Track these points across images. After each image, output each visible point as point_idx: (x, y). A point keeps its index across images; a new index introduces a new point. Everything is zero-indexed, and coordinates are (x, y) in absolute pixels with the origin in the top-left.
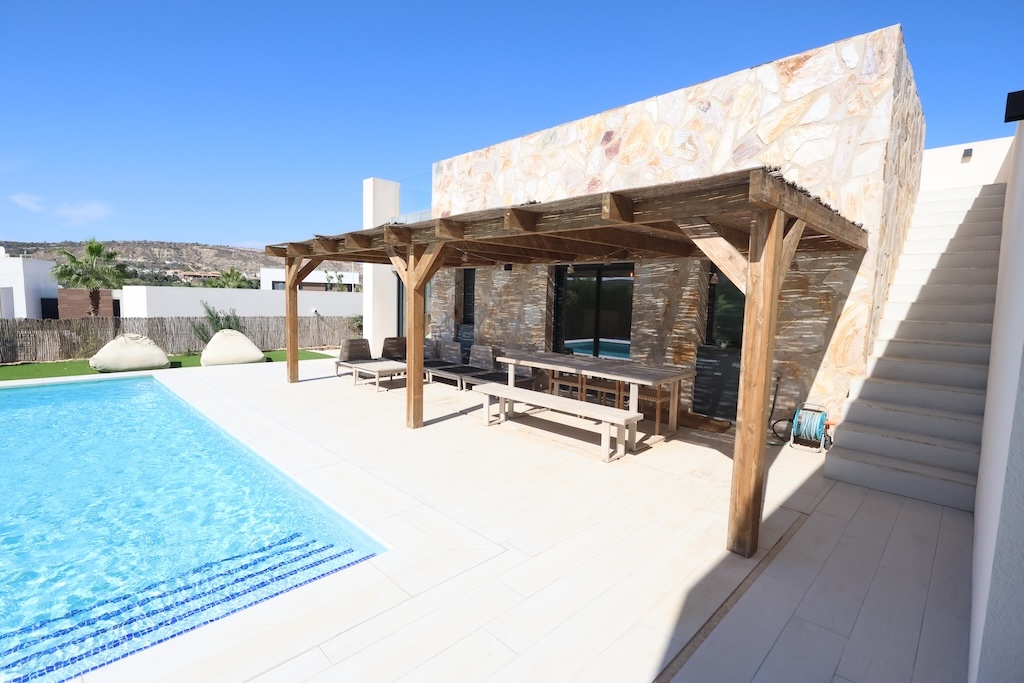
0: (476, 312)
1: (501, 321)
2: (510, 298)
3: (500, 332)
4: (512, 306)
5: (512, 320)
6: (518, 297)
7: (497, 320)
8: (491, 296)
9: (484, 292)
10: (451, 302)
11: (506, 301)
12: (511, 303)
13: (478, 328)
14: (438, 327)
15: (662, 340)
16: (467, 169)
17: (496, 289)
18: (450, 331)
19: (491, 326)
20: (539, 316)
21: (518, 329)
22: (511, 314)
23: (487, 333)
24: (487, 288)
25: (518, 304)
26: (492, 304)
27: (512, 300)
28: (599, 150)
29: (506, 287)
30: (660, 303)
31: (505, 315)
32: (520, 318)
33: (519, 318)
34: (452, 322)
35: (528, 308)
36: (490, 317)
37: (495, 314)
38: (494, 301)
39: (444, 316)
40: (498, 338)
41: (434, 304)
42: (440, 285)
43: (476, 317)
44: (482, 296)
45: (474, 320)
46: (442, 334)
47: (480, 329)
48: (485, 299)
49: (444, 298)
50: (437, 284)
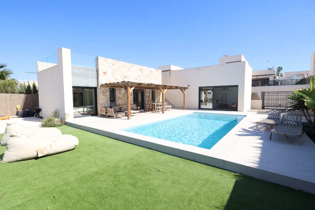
0: (117, 99)
3: (124, 102)
7: (123, 100)
10: (109, 97)
11: (125, 96)
14: (104, 104)
15: (149, 100)
16: (112, 64)
17: (122, 93)
18: (109, 104)
19: (121, 101)
20: (132, 98)
24: (120, 93)
26: (121, 96)
28: (140, 71)
29: (125, 93)
30: (148, 95)
31: (125, 99)
34: (109, 102)
36: (121, 99)
39: (106, 101)
40: (123, 104)
41: (101, 97)
42: (104, 92)
43: (117, 100)
44: (118, 95)
45: (116, 101)
46: (105, 105)
47: (119, 102)
48: (119, 95)
49: (106, 96)
50: (102, 92)
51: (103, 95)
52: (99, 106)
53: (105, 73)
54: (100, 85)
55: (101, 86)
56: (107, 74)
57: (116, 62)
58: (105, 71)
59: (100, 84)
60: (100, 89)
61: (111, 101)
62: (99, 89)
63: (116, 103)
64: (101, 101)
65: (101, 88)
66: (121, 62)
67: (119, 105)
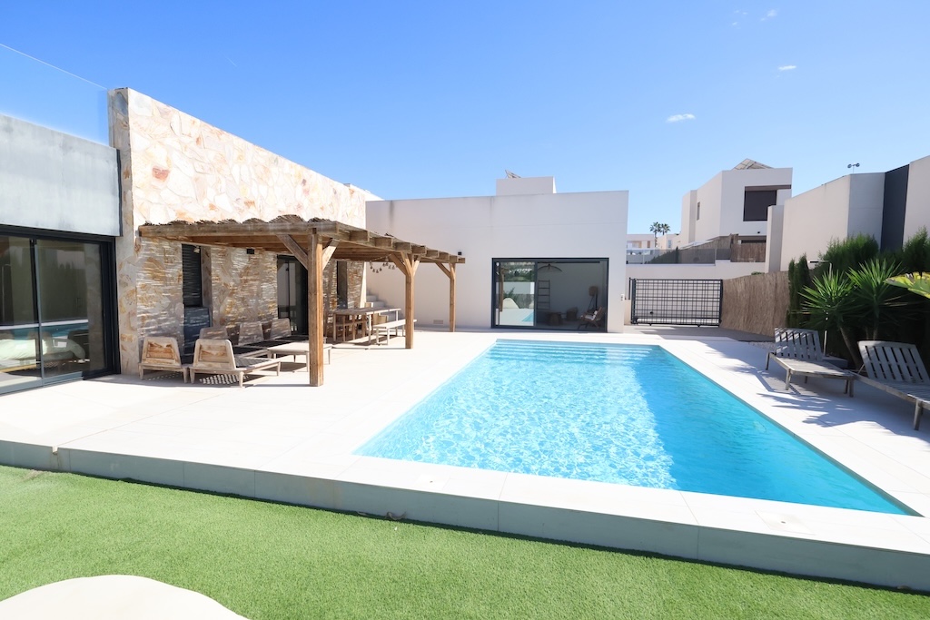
0: (215, 293)
1: (243, 299)
2: (249, 278)
3: (242, 309)
4: (251, 285)
5: (252, 297)
6: (256, 277)
7: (238, 299)
8: (231, 276)
9: (224, 272)
10: (178, 286)
11: (246, 281)
12: (251, 282)
13: (218, 309)
14: (155, 317)
15: (328, 298)
16: (194, 137)
17: (236, 269)
18: (178, 319)
19: (232, 305)
20: (273, 292)
21: (258, 304)
22: (251, 291)
23: (229, 313)
24: (227, 268)
25: (257, 282)
26: (232, 284)
27: (251, 280)
28: (300, 188)
29: (247, 268)
31: (245, 294)
32: (259, 295)
33: (257, 295)
34: (180, 307)
35: (265, 286)
36: (231, 295)
37: (237, 293)
38: (234, 281)
39: (166, 302)
40: (241, 314)
41: (144, 287)
42: (156, 262)
43: (214, 298)
44: (221, 276)
45: (210, 302)
46: (163, 325)
47: (222, 309)
48: (224, 279)
49: (164, 279)
50: (150, 260)
51: (154, 278)
52: (133, 329)
53: (161, 174)
54: (136, 228)
55: (140, 233)
56: (171, 177)
57: (211, 132)
58: (163, 165)
59: (138, 222)
60: (138, 248)
61: (187, 306)
62: (132, 248)
63: (209, 311)
64: (141, 306)
65: (144, 243)
66: (231, 136)
67: (223, 322)
